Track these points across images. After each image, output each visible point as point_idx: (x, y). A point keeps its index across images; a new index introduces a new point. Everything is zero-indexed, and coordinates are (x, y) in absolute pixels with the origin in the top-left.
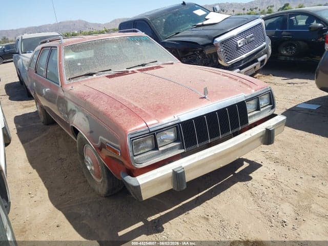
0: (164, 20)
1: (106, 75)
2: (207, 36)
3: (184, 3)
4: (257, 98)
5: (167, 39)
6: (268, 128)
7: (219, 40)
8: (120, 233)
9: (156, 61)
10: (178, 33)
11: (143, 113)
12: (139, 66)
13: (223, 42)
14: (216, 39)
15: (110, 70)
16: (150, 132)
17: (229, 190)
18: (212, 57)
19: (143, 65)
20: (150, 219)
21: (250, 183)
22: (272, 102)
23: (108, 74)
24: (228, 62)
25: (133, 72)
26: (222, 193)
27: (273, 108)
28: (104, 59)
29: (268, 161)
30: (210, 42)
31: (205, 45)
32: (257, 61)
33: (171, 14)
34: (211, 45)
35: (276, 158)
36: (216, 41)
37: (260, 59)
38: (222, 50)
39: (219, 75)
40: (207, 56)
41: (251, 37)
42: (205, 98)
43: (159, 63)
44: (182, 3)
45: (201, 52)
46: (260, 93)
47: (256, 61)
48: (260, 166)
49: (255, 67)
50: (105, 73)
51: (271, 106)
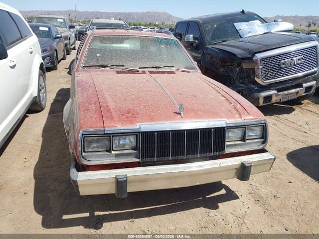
0: (216, 26)
1: (117, 70)
2: (248, 49)
3: (243, 12)
4: (244, 128)
5: (212, 45)
6: (244, 163)
7: (259, 56)
8: (65, 217)
9: (173, 67)
10: (225, 41)
11: (109, 114)
12: (153, 67)
13: (263, 59)
14: (257, 55)
15: (123, 66)
16: (105, 134)
17: (187, 212)
18: (250, 71)
19: (156, 68)
20: (97, 213)
21: (212, 212)
22: (264, 136)
23: (119, 69)
24: (265, 81)
25: (144, 72)
26: (178, 213)
27: (264, 142)
28: (122, 55)
29: (249, 196)
30: (250, 56)
31: (243, 59)
32: (302, 86)
33: (225, 21)
34: (250, 59)
35: (260, 196)
36: (256, 57)
37: (305, 85)
38: (261, 67)
39: (218, 94)
40: (244, 70)
41: (299, 60)
42: (180, 114)
43: (174, 69)
44: (241, 11)
45: (239, 65)
46: (249, 123)
47: (300, 86)
48: (237, 197)
49: (297, 93)
50: (116, 68)
51: (262, 140)
